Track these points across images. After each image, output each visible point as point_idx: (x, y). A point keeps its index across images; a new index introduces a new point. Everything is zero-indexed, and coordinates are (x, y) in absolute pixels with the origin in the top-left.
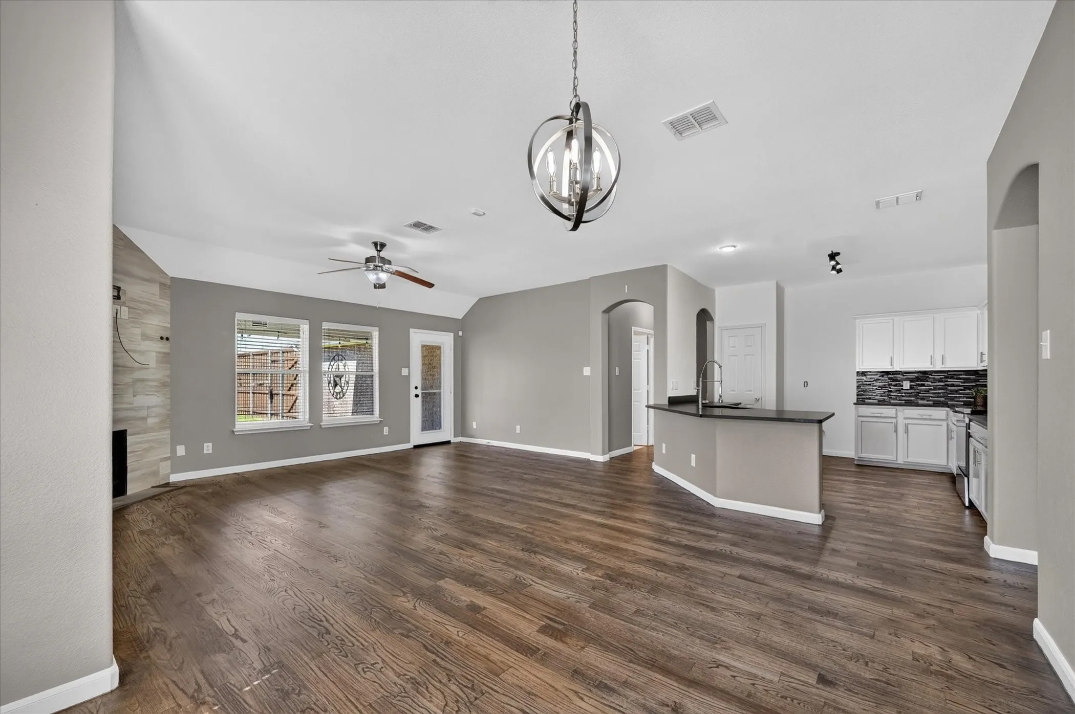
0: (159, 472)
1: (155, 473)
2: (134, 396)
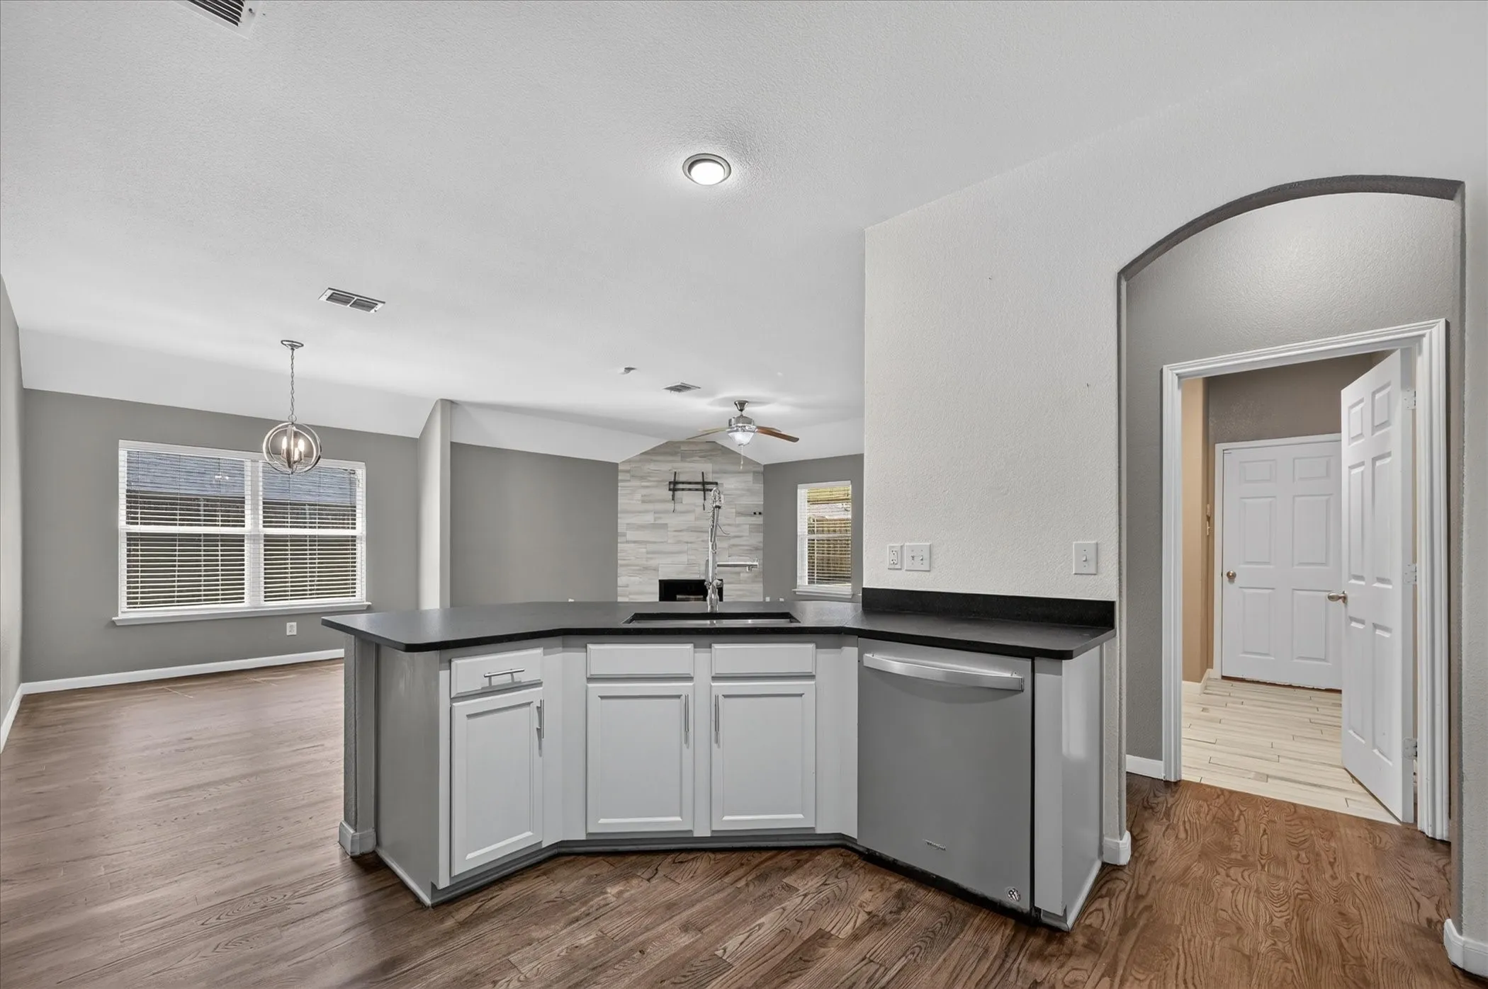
2: (729, 556)
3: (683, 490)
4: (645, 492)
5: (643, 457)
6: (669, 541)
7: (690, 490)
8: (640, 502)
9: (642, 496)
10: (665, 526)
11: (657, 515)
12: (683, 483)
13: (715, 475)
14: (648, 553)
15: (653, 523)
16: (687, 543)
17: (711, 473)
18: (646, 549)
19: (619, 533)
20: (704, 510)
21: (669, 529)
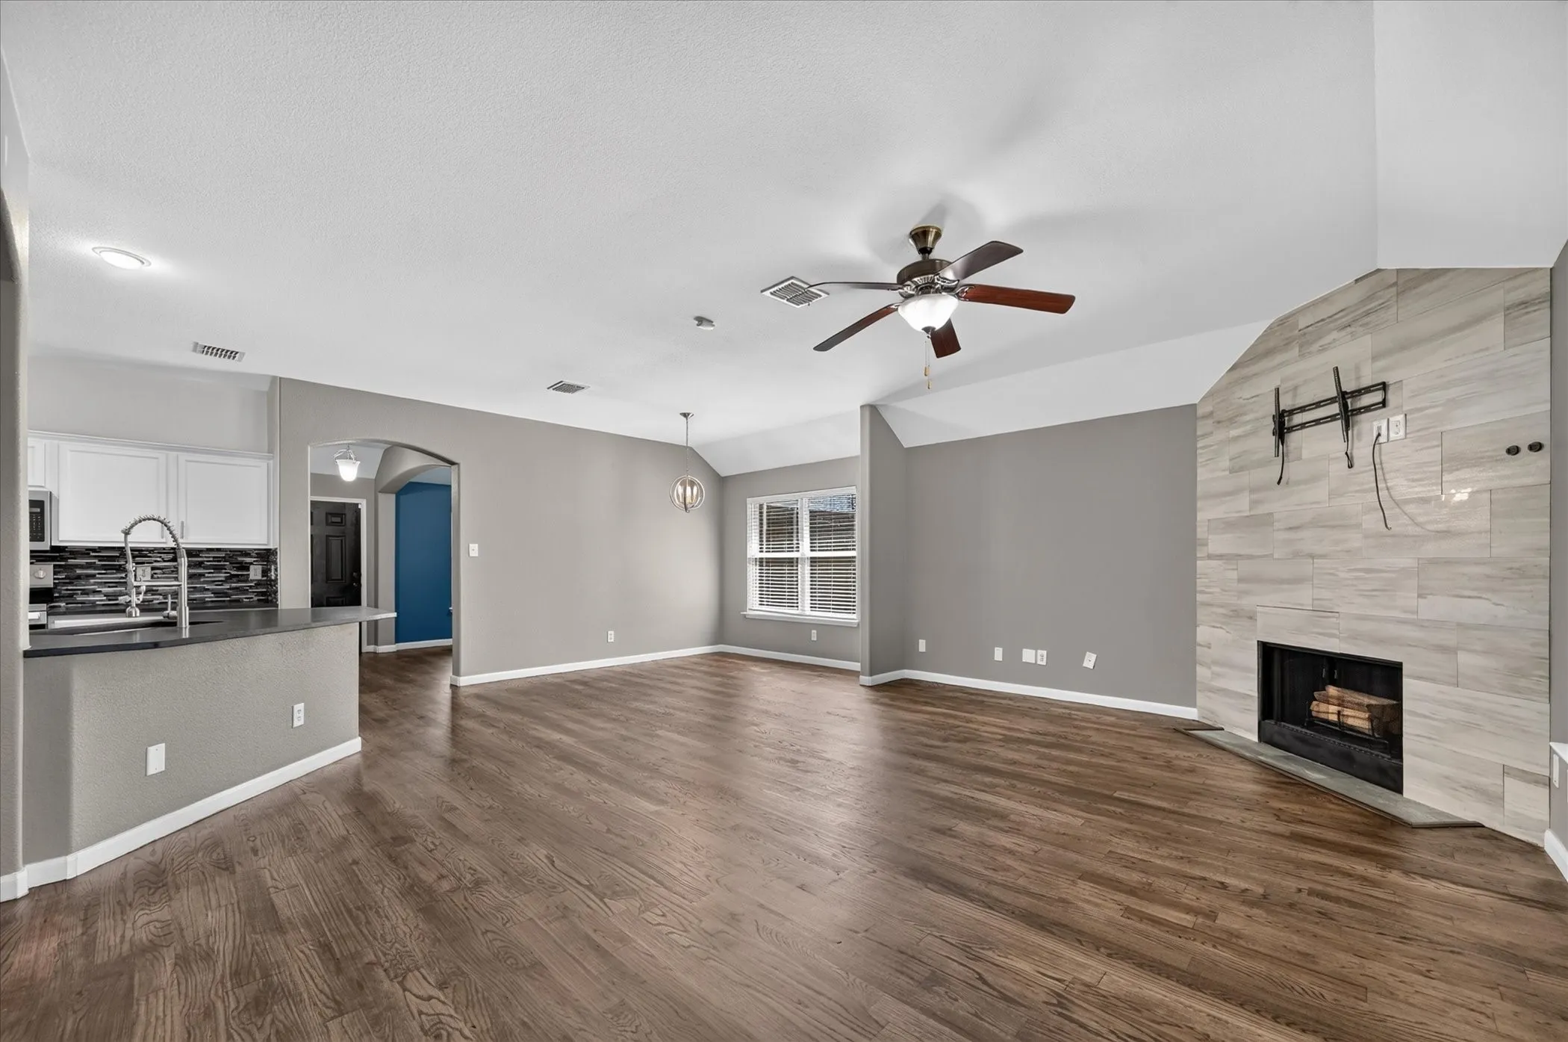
0: (1501, 797)
1: (1494, 798)
2: (1420, 596)
3: (1303, 426)
4: (1234, 449)
5: (1236, 374)
6: (1276, 556)
7: (1317, 422)
8: (1227, 473)
9: (1230, 460)
10: (1267, 520)
11: (1255, 496)
12: (1303, 409)
13: (1381, 364)
14: (1240, 580)
15: (1247, 514)
16: (1312, 556)
17: (1370, 361)
18: (1236, 572)
19: (1199, 539)
20: (1350, 466)
21: (1277, 525)
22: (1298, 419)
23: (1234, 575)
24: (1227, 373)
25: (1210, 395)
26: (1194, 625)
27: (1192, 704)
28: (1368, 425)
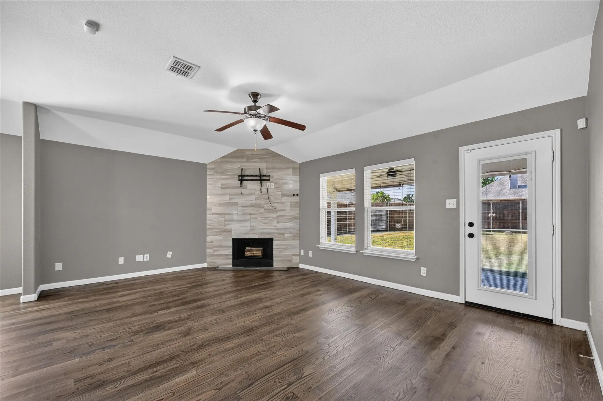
0: (292, 260)
1: (290, 261)
2: (277, 223)
3: (247, 180)
4: (223, 182)
5: (224, 160)
6: (238, 214)
7: (252, 180)
8: (220, 188)
9: (221, 185)
10: (236, 204)
11: (231, 197)
12: (248, 176)
13: (268, 170)
14: (225, 221)
15: (229, 201)
16: (250, 214)
17: (266, 169)
18: (224, 219)
19: (208, 208)
20: (261, 193)
21: (239, 205)
22: (246, 178)
23: (223, 219)
24: (221, 158)
25: (213, 162)
26: (206, 236)
27: (205, 262)
28: (266, 184)
